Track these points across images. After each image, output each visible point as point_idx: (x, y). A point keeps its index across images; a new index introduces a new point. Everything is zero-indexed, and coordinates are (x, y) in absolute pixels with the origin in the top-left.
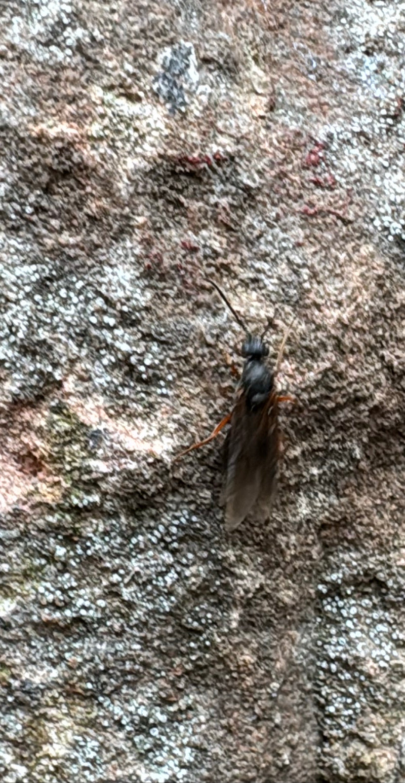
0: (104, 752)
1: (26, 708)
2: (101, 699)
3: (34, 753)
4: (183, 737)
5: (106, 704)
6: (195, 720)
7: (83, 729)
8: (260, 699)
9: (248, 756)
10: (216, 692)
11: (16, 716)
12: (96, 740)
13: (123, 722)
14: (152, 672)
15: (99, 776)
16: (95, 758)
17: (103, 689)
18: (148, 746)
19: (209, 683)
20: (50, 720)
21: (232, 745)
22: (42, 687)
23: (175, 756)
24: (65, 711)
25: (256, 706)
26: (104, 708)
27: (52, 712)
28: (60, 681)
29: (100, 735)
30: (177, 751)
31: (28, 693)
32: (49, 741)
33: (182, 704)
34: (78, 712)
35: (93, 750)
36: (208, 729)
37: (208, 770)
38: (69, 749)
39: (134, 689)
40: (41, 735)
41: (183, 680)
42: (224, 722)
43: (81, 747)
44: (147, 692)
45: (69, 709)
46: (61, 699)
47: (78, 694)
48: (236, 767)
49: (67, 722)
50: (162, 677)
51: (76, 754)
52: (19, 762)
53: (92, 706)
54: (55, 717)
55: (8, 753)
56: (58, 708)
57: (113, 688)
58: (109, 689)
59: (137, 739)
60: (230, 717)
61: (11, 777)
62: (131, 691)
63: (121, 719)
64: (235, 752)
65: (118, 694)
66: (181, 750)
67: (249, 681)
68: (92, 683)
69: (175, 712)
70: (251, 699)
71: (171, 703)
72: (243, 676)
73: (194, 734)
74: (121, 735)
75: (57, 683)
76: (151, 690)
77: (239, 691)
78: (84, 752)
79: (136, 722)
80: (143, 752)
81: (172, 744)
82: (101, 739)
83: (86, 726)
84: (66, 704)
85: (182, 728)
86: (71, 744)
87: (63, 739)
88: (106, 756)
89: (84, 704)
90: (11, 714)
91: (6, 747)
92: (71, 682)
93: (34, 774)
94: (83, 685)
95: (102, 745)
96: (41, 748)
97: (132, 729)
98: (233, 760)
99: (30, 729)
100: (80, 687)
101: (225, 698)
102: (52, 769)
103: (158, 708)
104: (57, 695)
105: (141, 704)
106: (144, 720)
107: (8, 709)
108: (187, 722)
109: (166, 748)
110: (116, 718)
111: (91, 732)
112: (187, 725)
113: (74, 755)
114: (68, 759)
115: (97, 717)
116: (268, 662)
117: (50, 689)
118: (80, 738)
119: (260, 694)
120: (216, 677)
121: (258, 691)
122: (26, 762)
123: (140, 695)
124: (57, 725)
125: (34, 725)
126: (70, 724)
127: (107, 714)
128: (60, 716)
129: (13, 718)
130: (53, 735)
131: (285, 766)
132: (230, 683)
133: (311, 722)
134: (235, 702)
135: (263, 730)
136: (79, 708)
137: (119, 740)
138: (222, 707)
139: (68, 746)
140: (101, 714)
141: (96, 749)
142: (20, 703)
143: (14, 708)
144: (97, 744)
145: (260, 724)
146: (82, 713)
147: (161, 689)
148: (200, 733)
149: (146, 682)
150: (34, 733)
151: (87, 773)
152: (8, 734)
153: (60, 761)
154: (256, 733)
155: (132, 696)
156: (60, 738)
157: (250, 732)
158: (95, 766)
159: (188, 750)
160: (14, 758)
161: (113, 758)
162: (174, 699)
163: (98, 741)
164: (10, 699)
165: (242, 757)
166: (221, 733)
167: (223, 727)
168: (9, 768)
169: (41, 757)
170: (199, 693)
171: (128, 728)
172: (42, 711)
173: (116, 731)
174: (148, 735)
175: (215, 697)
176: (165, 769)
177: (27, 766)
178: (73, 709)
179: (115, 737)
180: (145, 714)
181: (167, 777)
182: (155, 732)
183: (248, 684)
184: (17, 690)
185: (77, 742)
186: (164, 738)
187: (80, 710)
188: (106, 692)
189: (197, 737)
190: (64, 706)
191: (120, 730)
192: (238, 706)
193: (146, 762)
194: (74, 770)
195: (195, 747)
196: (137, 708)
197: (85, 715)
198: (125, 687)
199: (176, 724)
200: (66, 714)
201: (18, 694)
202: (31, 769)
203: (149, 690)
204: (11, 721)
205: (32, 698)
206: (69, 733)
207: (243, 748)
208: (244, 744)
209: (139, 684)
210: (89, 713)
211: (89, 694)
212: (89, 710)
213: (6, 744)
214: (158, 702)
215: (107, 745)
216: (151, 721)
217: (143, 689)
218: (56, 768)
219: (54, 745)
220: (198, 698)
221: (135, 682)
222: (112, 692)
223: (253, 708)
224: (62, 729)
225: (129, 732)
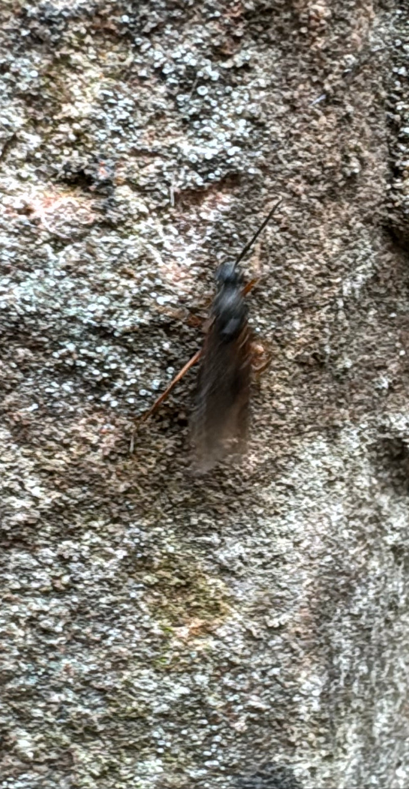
0: (139, 113)
1: (43, 47)
2: (139, 40)
3: (52, 114)
4: (237, 105)
5: (144, 48)
6: (253, 83)
7: (114, 82)
8: (331, 72)
9: (314, 146)
10: (280, 53)
11: (32, 60)
12: (130, 96)
13: (166, 71)
14: (204, 11)
15: (132, 145)
16: (127, 119)
17: (142, 26)
18: (193, 110)
19: (273, 38)
20: (73, 69)
21: (293, 127)
22: (66, 14)
23: (226, 128)
24: (93, 57)
25: (325, 81)
26: (142, 54)
27: (77, 57)
28: (89, 9)
29: (135, 91)
30: (228, 122)
31: (49, 22)
32: (70, 101)
33: (238, 60)
34: (109, 58)
35: (125, 108)
36: (269, 98)
37: (266, 154)
38: (94, 107)
39: (180, 32)
40: (61, 90)
41: (241, 25)
42: (287, 95)
43: (111, 105)
44: (196, 37)
45: (98, 53)
46: (88, 39)
47: (110, 32)
48: (299, 158)
49: (94, 72)
50: (215, 19)
51: (104, 114)
52: (32, 129)
53: (126, 52)
54: (79, 64)
55: (19, 114)
56: (84, 52)
57: (154, 25)
58: (151, 25)
59: (180, 98)
60: (295, 88)
61: (21, 150)
62: (175, 33)
63: (162, 67)
64: (298, 137)
65: (160, 35)
66: (233, 121)
67: (321, 43)
68: (130, 15)
69: (228, 70)
70: (321, 72)
71: (225, 57)
72: (314, 34)
73: (251, 101)
74: (162, 89)
75: (85, 11)
76: (200, 34)
77: (307, 56)
78: (113, 113)
79: (181, 73)
80: (187, 117)
81: (222, 113)
82: (136, 96)
83: (118, 78)
84: (95, 47)
85: (235, 95)
86: (98, 101)
87: (89, 95)
88: (141, 119)
89: (117, 48)
90: (25, 56)
91: (16, 106)
92: (103, 12)
93: (50, 147)
94: (118, 19)
95: (137, 104)
96: (60, 108)
97: (176, 82)
98: (295, 147)
99: (47, 80)
100: (113, 21)
101: (291, 62)
102: (73, 137)
103: (208, 61)
104: (84, 31)
105: (188, 51)
106: (191, 71)
107: (21, 49)
108: (243, 87)
109: (215, 117)
110: (157, 65)
111: (124, 86)
112: (242, 92)
113: (101, 115)
114: (93, 120)
115: (133, 64)
116: (343, 24)
117: (76, 19)
118: (111, 94)
119: (332, 65)
120: (280, 30)
121: (329, 60)
122: (41, 129)
123: (187, 41)
124: (82, 76)
125: (52, 73)
126: (98, 75)
127: (146, 61)
128: (87, 64)
129: (27, 61)
130: (76, 90)
131: (354, 174)
132: (297, 42)
133: (382, 146)
134: (302, 70)
135: (333, 118)
136: (110, 54)
137: (158, 97)
138: (286, 75)
139: (94, 104)
140: (138, 61)
141: (130, 109)
142: (37, 40)
143: (29, 48)
144: (131, 102)
145: (329, 108)
146: (114, 60)
147: (214, 36)
148: (258, 101)
149: (195, 23)
150: (52, 84)
151: (117, 140)
152: (19, 85)
153: (84, 122)
154: (323, 119)
155: (177, 40)
156: (84, 94)
157: (317, 117)
158: (127, 132)
159: (243, 122)
160: (24, 121)
161: (150, 122)
162: (227, 52)
163: (132, 98)
164: (24, 33)
165: (305, 146)
166: (283, 109)
167: (286, 102)
168: (18, 135)
169: (60, 122)
170: (260, 51)
171: (171, 80)
172: (64, 51)
173: (155, 85)
174: (196, 95)
175: (278, 60)
176: (214, 143)
177: (42, 134)
178: (103, 55)
179: (154, 93)
180: (193, 63)
181: (216, 152)
182: (203, 90)
183: (319, 45)
184: (33, 18)
185: (106, 97)
186: (214, 103)
187: (111, 57)
188: (146, 29)
189: (254, 105)
190: (91, 50)
191: (160, 82)
192: (305, 76)
193: (191, 133)
194: (101, 135)
195: (252, 119)
196: (184, 55)
197: (118, 63)
198: (169, 26)
199: (229, 88)
200: (93, 61)
201: (35, 24)
202: (46, 137)
203: (199, 35)
204: (25, 66)
205: (53, 32)
206: (96, 86)
207: (307, 136)
208: (308, 130)
209: (186, 25)
210: (122, 60)
211: (124, 31)
212: (122, 56)
213: (17, 101)
214: (209, 53)
215: (142, 104)
216: (200, 74)
217: (191, 32)
218: (78, 134)
219: (77, 104)
220: (258, 56)
221: (183, 22)
222: (153, 30)
223: (322, 85)
224: (87, 81)
225: (172, 86)
